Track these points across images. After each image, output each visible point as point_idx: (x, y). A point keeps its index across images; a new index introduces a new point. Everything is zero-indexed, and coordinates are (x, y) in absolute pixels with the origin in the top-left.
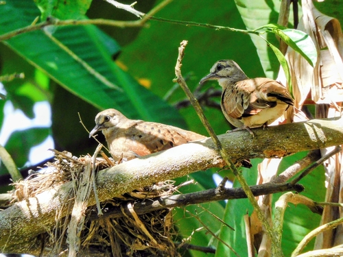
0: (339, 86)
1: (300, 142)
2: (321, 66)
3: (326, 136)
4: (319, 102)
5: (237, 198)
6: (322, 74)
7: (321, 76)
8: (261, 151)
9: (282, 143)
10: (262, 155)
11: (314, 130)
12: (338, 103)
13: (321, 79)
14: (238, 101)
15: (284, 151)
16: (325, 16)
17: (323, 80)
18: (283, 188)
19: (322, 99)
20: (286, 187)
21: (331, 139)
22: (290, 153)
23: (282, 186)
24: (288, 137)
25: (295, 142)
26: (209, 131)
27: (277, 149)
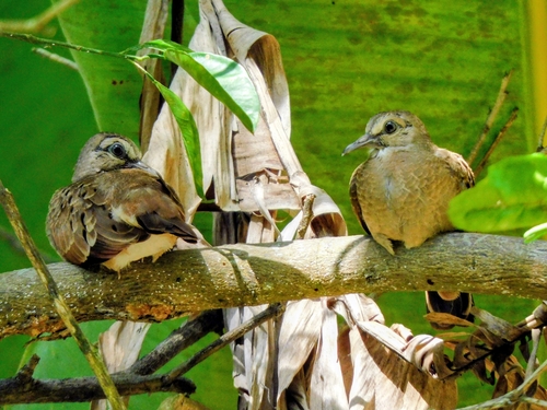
0: (273, 176)
1: (203, 291)
2: (234, 133)
3: (260, 281)
4: (229, 208)
5: (55, 401)
6: (237, 150)
7: (233, 153)
8: (120, 306)
9: (165, 290)
10: (122, 314)
11: (235, 267)
12: (272, 212)
13: (234, 159)
14: (75, 230)
15: (168, 308)
16: (248, 29)
17: (238, 162)
18: (153, 385)
19: (235, 201)
20: (159, 384)
21: (269, 287)
22: (180, 313)
23: (152, 381)
24: (178, 280)
25: (193, 290)
26: (32, 259)
27: (155, 302)
